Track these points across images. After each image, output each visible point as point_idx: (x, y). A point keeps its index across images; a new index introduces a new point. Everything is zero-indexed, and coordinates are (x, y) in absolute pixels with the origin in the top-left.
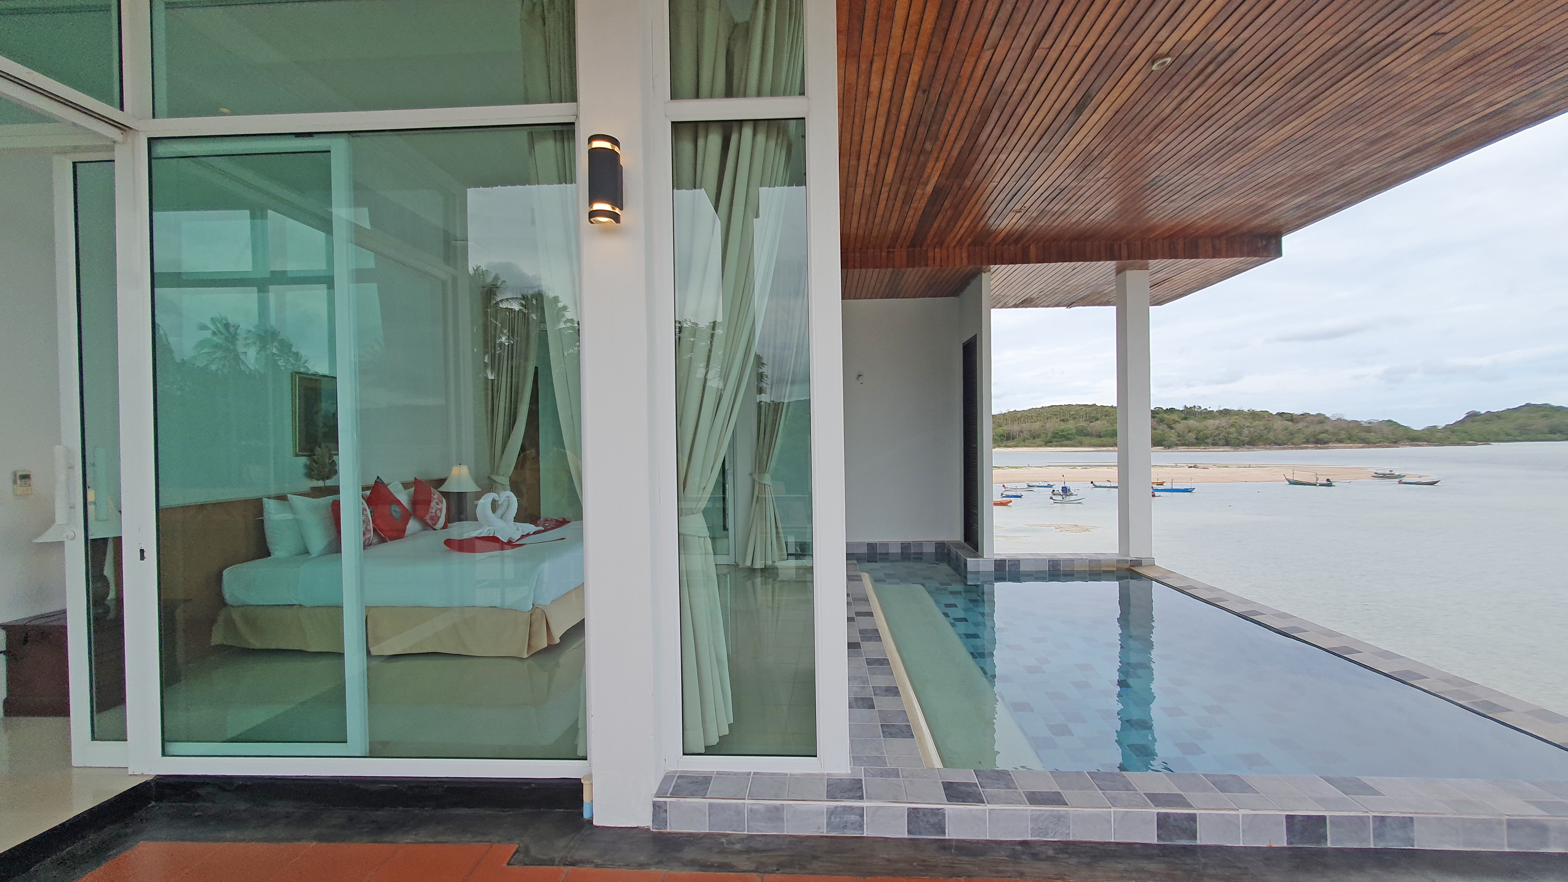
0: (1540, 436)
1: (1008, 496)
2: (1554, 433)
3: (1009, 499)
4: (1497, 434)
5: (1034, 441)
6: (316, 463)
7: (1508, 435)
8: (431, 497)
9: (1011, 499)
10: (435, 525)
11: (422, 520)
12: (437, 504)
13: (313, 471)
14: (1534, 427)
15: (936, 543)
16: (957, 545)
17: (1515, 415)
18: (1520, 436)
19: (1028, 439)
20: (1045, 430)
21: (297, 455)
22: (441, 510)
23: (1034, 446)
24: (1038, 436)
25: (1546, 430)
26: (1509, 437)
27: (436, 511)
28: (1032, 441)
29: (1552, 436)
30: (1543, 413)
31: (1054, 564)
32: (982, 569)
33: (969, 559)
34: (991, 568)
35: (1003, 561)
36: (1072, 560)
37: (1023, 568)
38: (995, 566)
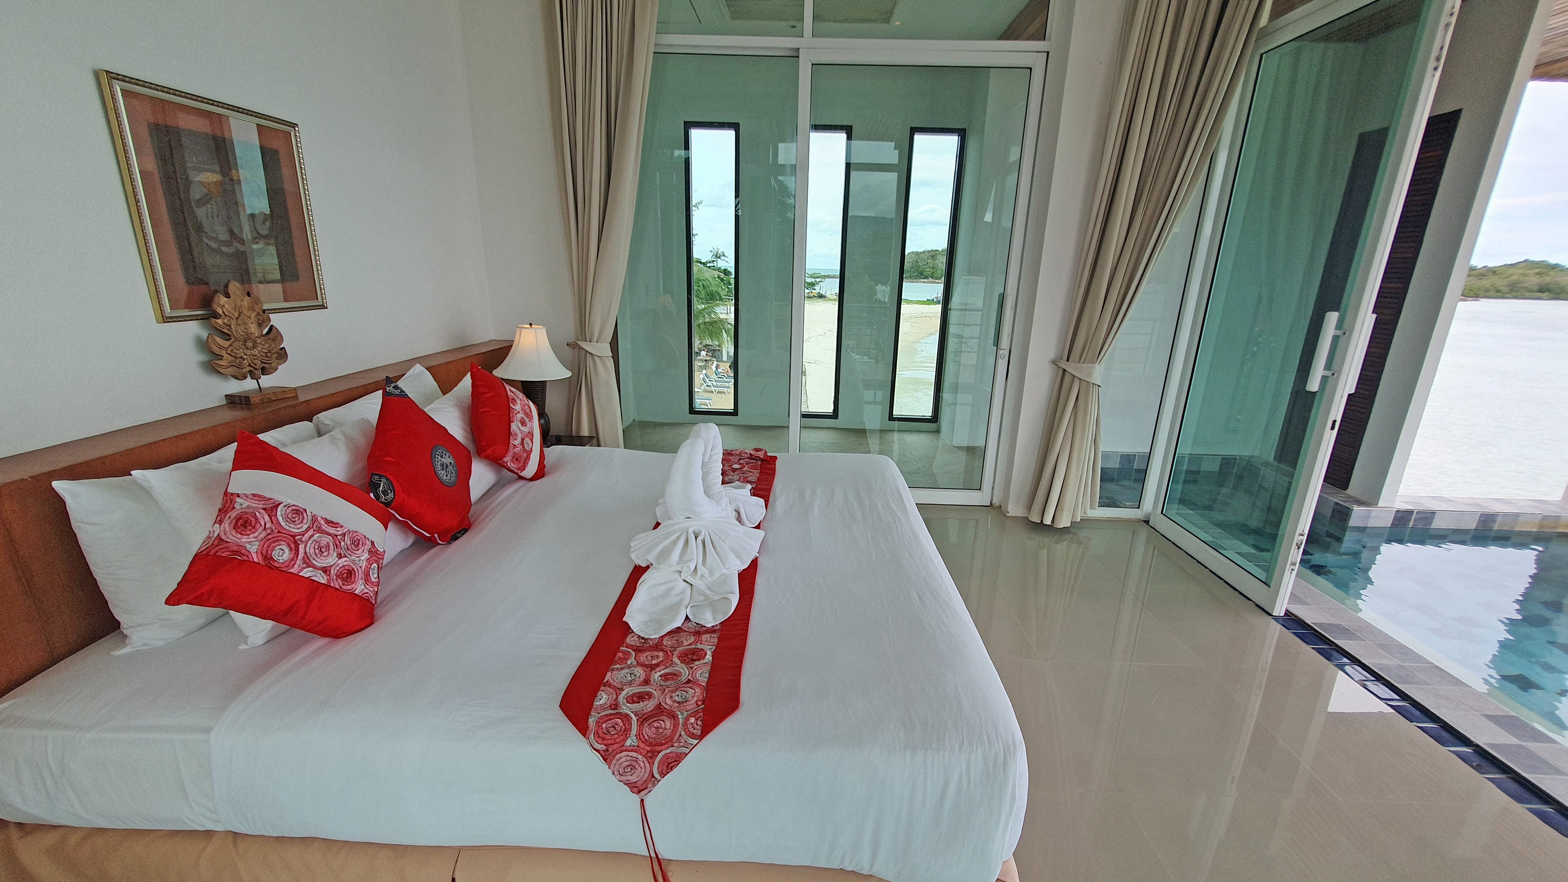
0: (1528, 294)
2: (1543, 292)
4: (1487, 290)
6: (227, 337)
7: (1498, 291)
8: (509, 409)
10: (523, 468)
11: (496, 461)
12: (523, 423)
13: (221, 357)
14: (1524, 285)
15: (1223, 459)
16: (1267, 464)
17: (1511, 271)
18: (1510, 293)
21: (166, 320)
22: (531, 435)
25: (1536, 288)
26: (1499, 294)
27: (523, 440)
29: (1540, 294)
30: (1538, 270)
31: (1487, 519)
32: (1372, 523)
33: (1356, 508)
34: (1387, 521)
35: (1410, 512)
36: (1517, 515)
37: (1437, 524)
38: (1395, 518)
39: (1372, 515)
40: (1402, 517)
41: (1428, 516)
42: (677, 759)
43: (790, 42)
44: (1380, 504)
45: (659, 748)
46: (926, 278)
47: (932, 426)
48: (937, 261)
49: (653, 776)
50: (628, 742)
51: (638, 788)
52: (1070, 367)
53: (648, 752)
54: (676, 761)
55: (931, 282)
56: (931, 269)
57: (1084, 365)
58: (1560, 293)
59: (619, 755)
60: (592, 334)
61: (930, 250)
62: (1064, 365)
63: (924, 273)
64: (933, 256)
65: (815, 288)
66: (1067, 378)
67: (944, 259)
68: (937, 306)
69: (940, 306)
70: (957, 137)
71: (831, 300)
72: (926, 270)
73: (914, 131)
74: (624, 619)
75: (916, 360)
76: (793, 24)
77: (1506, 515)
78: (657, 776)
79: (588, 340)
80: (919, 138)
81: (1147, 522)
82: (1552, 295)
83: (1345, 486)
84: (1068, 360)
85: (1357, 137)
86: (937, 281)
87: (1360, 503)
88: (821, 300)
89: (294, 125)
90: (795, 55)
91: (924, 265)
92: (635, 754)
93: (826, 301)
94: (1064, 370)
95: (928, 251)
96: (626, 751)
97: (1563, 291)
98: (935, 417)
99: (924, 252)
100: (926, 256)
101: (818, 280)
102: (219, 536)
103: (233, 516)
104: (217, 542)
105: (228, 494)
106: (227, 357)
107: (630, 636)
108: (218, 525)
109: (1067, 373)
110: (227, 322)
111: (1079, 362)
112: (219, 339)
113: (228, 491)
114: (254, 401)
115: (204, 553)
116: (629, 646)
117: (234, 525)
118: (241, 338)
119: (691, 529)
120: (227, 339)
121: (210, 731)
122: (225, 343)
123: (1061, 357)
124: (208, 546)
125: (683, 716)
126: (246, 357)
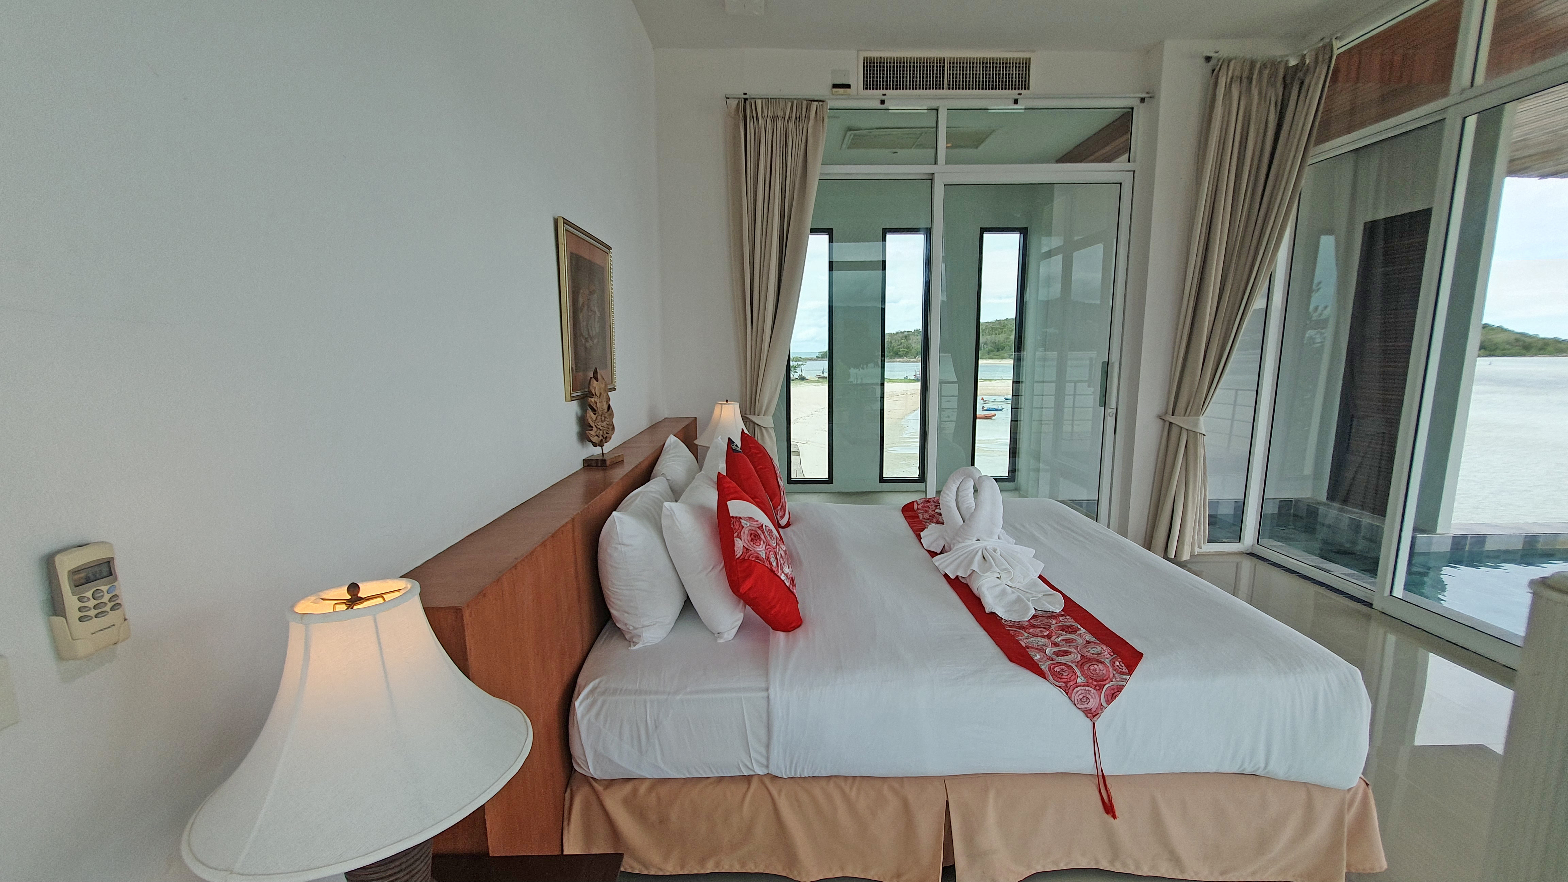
1: (988, 410)
3: (993, 413)
5: (998, 353)
6: (595, 412)
9: (995, 412)
10: (783, 517)
13: (592, 428)
15: (1280, 502)
16: (1322, 504)
19: (992, 351)
20: (1009, 342)
21: (571, 399)
23: (998, 359)
24: (1003, 348)
28: (996, 353)
31: (1531, 540)
32: (1434, 549)
33: (1418, 536)
34: (1446, 547)
35: (1464, 537)
36: (1556, 535)
37: (1489, 546)
38: (1453, 544)
39: (1435, 541)
40: (1458, 541)
41: (1481, 539)
42: (1120, 689)
43: (928, 169)
45: (1104, 683)
46: (901, 357)
47: (1010, 485)
48: (910, 341)
49: (1101, 705)
50: (1079, 680)
51: (1092, 714)
52: (1176, 420)
53: (1096, 686)
54: (1118, 691)
55: (906, 362)
56: (905, 349)
57: (1190, 417)
58: (1494, 350)
59: (1076, 689)
60: (761, 408)
61: (903, 331)
62: (1169, 418)
63: (899, 353)
64: (906, 337)
65: (796, 371)
66: (1175, 431)
67: (920, 338)
68: (916, 383)
69: (919, 383)
70: (1019, 235)
71: (813, 382)
72: (901, 350)
73: (983, 230)
74: (987, 611)
75: (904, 436)
76: (895, 150)
77: (1545, 535)
78: (1104, 704)
79: (757, 413)
80: (986, 236)
81: (1252, 554)
82: (1488, 353)
84: (1173, 415)
85: (1363, 225)
86: (912, 360)
87: (1422, 531)
88: (803, 382)
89: (609, 248)
90: (931, 178)
91: (898, 346)
92: (1087, 688)
93: (808, 382)
94: (1171, 423)
95: (901, 332)
96: (1080, 686)
97: (1497, 348)
98: (1012, 478)
99: (897, 333)
100: (899, 337)
101: (800, 363)
102: (744, 546)
103: (746, 532)
104: (745, 551)
105: (732, 517)
106: (595, 428)
107: (1003, 621)
108: (738, 539)
109: (1174, 425)
110: (596, 400)
111: (1184, 416)
112: (592, 414)
113: (731, 515)
114: (608, 463)
115: (741, 558)
116: (1010, 626)
117: (749, 539)
118: (600, 413)
119: (988, 547)
120: (595, 414)
121: (767, 689)
122: (594, 417)
123: (1166, 413)
124: (741, 553)
125: (1107, 662)
126: (601, 428)
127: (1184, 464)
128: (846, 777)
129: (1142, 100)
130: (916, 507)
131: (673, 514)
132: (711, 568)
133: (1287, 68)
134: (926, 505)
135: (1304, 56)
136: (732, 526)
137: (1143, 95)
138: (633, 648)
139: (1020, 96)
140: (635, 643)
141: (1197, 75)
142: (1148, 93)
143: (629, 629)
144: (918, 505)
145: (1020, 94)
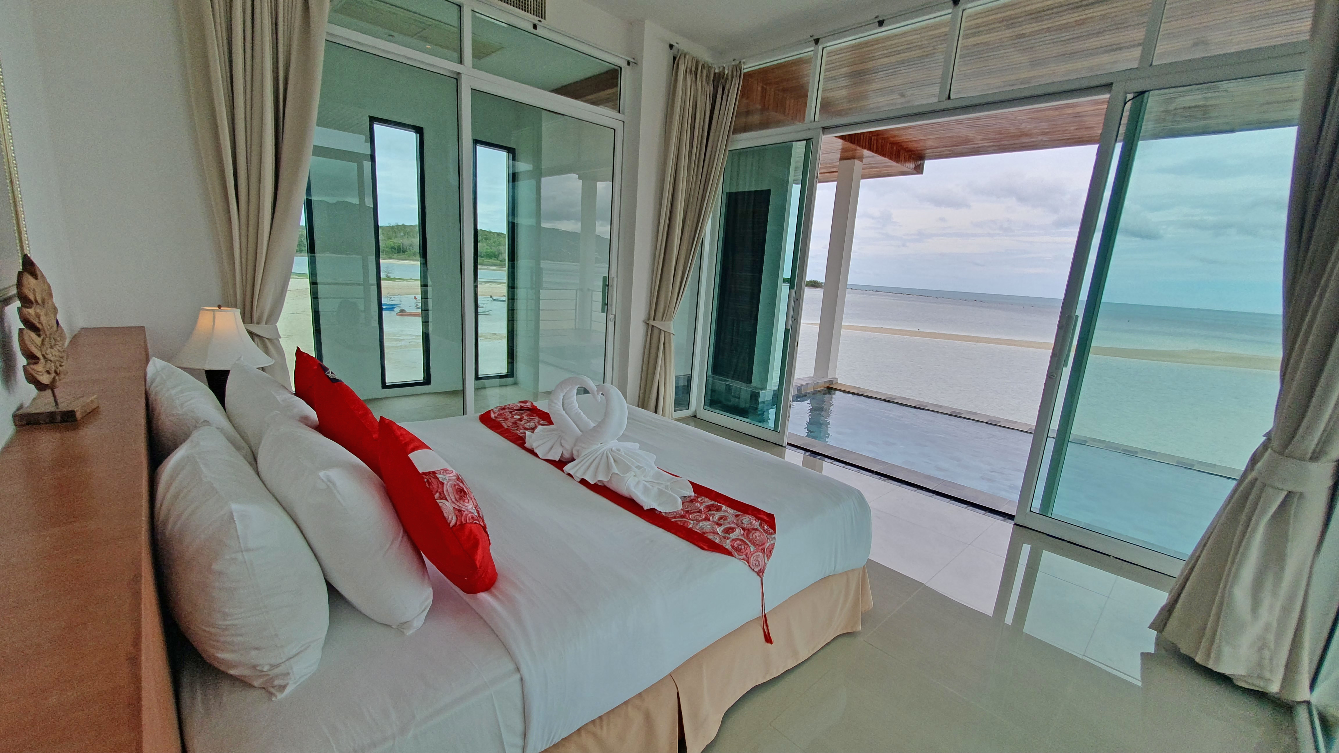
13: (37, 360)
20: (501, 253)
33: (761, 392)
39: (767, 394)
42: (772, 547)
43: (453, 67)
44: (768, 389)
45: (764, 546)
47: (509, 380)
49: (765, 562)
50: (752, 549)
51: (761, 573)
52: (656, 324)
53: (761, 550)
54: (772, 549)
57: (665, 322)
59: (751, 557)
60: (261, 315)
62: (652, 322)
66: (656, 332)
74: (646, 508)
78: (766, 560)
81: (695, 416)
83: (750, 382)
84: (654, 320)
87: (762, 389)
90: (458, 77)
92: (758, 553)
94: (653, 326)
98: (511, 373)
102: (454, 508)
103: (450, 490)
104: (457, 512)
105: (424, 473)
106: (42, 361)
107: (664, 514)
108: (442, 501)
109: (655, 328)
110: (38, 311)
111: (662, 320)
112: (33, 335)
113: (420, 471)
114: (79, 415)
115: (458, 523)
116: (675, 518)
117: (457, 497)
118: (48, 333)
119: (614, 449)
120: (39, 335)
121: (518, 669)
122: (38, 341)
123: (649, 319)
124: (454, 518)
125: (759, 528)
126: (52, 358)
127: (663, 357)
128: (593, 722)
129: (629, 63)
130: (492, 415)
131: (331, 485)
132: (388, 545)
133: (715, 73)
134: (501, 412)
135: (724, 68)
136: (427, 486)
137: (631, 60)
138: (280, 696)
139: (539, 23)
140: (282, 688)
141: (664, 58)
142: (634, 59)
143: (263, 671)
144: (494, 413)
145: (540, 21)
